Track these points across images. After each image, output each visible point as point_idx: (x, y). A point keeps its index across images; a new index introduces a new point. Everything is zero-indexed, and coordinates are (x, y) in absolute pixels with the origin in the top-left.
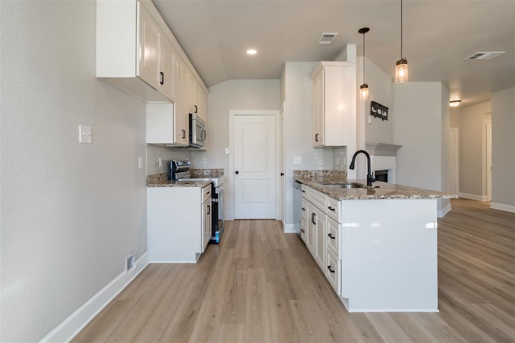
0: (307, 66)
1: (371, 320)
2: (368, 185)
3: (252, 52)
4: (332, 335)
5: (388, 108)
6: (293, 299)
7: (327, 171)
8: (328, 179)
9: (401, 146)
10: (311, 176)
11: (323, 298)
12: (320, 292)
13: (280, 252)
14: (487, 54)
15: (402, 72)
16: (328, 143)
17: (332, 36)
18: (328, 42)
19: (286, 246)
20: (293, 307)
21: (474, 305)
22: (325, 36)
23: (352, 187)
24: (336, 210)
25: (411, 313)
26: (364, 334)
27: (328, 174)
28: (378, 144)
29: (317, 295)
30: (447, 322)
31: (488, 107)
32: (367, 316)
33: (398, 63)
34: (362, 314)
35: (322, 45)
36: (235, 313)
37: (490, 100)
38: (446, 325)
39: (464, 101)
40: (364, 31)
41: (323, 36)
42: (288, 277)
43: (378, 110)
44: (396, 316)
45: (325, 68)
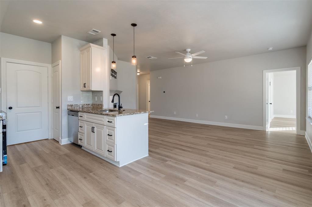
0: (77, 42)
1: (129, 166)
2: (119, 110)
3: (38, 22)
4: (118, 177)
5: (117, 73)
6: (91, 173)
7: (89, 105)
8: (89, 109)
9: (122, 92)
10: (79, 108)
11: (105, 167)
12: (103, 165)
13: (66, 155)
14: (153, 57)
15: (134, 61)
16: (93, 89)
17: (98, 32)
18: (94, 34)
19: (67, 151)
20: (94, 176)
21: (157, 150)
22: (94, 31)
23: (109, 112)
24: (113, 122)
25: (141, 159)
26: (129, 172)
27: (89, 106)
28: (116, 90)
29: (102, 167)
30: (152, 157)
31: (148, 77)
32: (127, 165)
33: (133, 57)
34: (125, 166)
35: (90, 34)
36: (59, 192)
37: (149, 74)
38: (152, 158)
39: (141, 73)
40: (114, 35)
41: (93, 30)
42: (81, 165)
43: (113, 73)
44: (137, 162)
45: (92, 47)
